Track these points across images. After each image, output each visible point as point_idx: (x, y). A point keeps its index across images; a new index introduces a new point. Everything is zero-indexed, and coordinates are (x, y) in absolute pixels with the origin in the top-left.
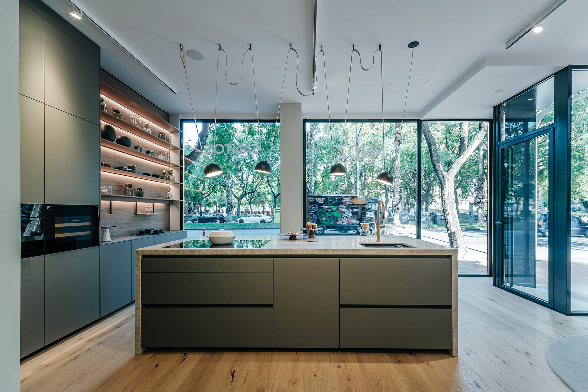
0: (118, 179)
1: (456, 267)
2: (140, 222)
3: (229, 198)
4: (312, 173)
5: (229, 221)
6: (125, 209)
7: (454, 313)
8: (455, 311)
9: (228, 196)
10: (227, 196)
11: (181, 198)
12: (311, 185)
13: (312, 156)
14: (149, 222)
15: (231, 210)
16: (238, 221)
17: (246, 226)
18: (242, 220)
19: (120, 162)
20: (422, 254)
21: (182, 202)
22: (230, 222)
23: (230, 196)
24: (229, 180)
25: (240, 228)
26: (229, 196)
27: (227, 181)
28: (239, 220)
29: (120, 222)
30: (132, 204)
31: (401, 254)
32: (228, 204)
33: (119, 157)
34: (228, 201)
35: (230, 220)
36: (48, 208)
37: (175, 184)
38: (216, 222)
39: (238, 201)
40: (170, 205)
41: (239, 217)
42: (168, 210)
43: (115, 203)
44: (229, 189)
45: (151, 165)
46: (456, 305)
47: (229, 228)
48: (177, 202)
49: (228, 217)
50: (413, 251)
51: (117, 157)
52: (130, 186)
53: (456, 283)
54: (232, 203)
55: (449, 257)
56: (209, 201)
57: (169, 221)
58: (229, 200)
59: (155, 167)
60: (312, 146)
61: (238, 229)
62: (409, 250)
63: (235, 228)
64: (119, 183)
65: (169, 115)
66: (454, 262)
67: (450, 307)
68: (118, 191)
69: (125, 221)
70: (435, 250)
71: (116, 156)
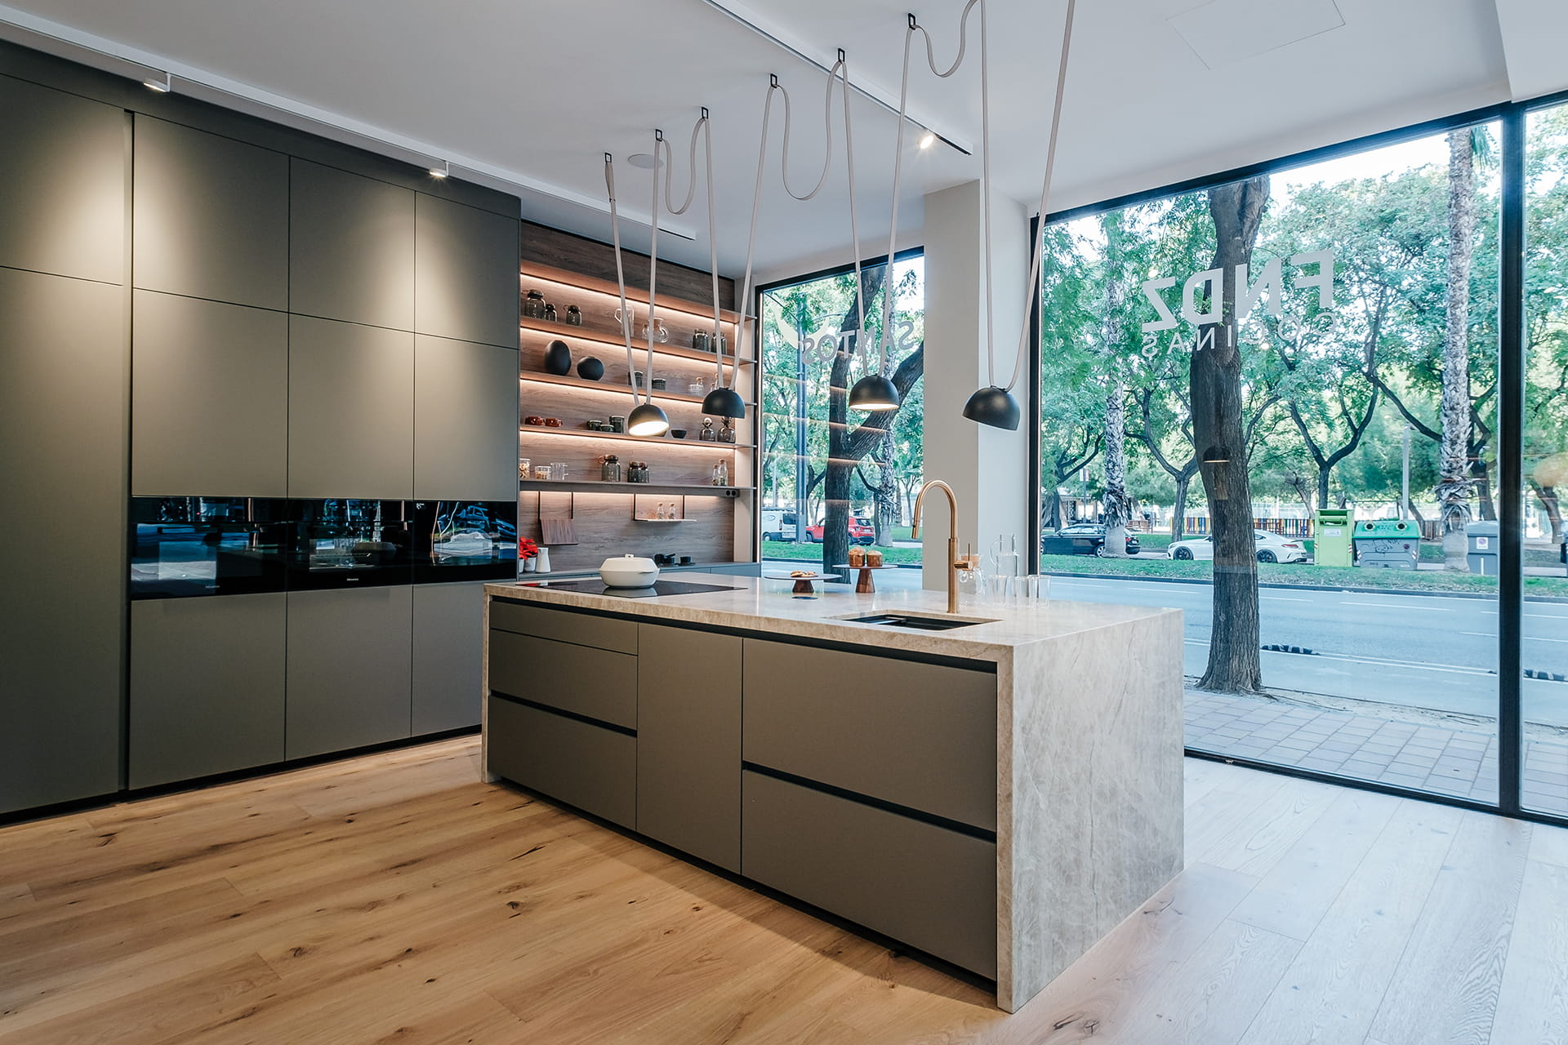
0: (592, 446)
1: (1007, 705)
2: (646, 538)
3: (1115, 475)
4: (1456, 356)
5: (1112, 552)
6: (604, 509)
7: (1001, 861)
8: (1004, 854)
9: (1110, 467)
10: (1108, 468)
11: (755, 484)
12: (1452, 409)
13: (1457, 285)
14: (671, 539)
15: (1119, 514)
16: (1172, 551)
17: (1163, 571)
18: (1185, 549)
19: (595, 410)
20: (916, 650)
21: (755, 492)
22: (1115, 555)
23: (1116, 468)
24: (1114, 415)
25: (1142, 574)
26: (1114, 466)
27: (1109, 418)
28: (1174, 549)
29: (595, 535)
30: (624, 498)
31: (866, 642)
32: (1111, 492)
33: (593, 401)
34: (1109, 483)
35: (1115, 547)
36: (418, 506)
37: (742, 448)
38: (1096, 555)
39: (1179, 482)
40: (734, 498)
41: (1180, 538)
42: (730, 512)
43: (581, 497)
44: (1115, 445)
45: (677, 408)
46: (1007, 833)
47: (1103, 574)
48: (746, 491)
49: (1111, 537)
50: (895, 638)
51: (590, 400)
52: (612, 460)
53: (1007, 761)
54: (1122, 490)
55: (991, 667)
56: (1098, 485)
57: (731, 538)
58: (1112, 481)
59: (689, 411)
60: (1459, 241)
61: (1131, 579)
62: (886, 633)
63: (1124, 575)
64: (592, 454)
65: (733, 281)
66: (1003, 689)
67: (991, 837)
68: (590, 471)
69: (606, 535)
70: (951, 640)
71: (586, 399)
